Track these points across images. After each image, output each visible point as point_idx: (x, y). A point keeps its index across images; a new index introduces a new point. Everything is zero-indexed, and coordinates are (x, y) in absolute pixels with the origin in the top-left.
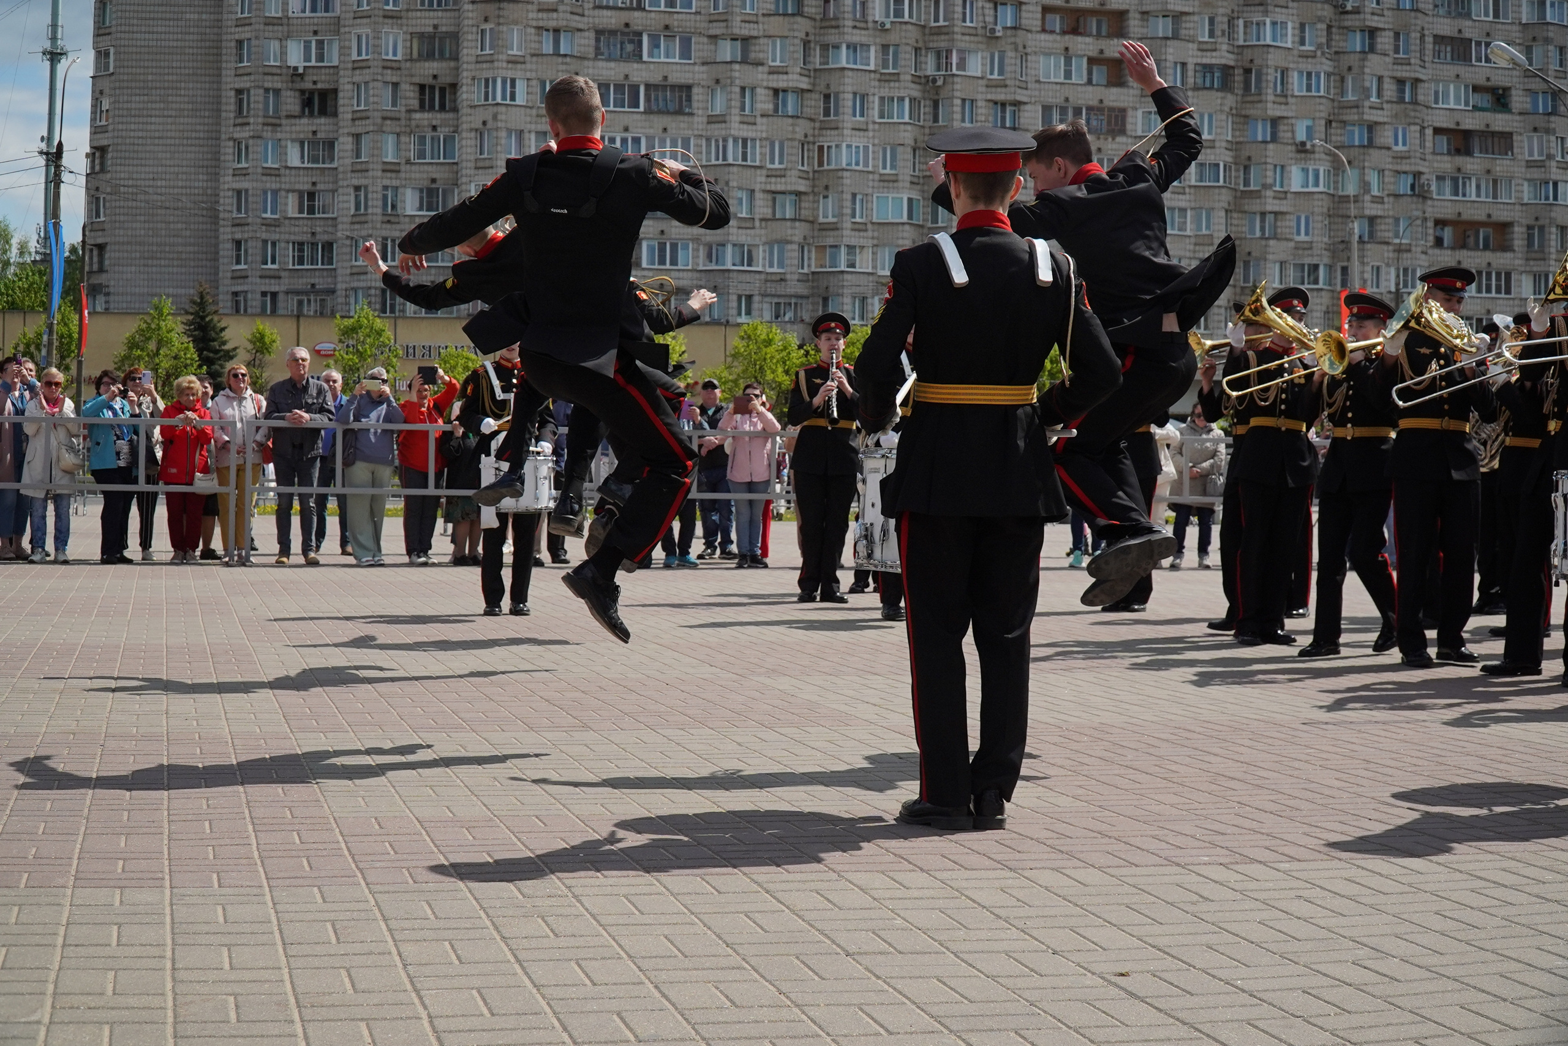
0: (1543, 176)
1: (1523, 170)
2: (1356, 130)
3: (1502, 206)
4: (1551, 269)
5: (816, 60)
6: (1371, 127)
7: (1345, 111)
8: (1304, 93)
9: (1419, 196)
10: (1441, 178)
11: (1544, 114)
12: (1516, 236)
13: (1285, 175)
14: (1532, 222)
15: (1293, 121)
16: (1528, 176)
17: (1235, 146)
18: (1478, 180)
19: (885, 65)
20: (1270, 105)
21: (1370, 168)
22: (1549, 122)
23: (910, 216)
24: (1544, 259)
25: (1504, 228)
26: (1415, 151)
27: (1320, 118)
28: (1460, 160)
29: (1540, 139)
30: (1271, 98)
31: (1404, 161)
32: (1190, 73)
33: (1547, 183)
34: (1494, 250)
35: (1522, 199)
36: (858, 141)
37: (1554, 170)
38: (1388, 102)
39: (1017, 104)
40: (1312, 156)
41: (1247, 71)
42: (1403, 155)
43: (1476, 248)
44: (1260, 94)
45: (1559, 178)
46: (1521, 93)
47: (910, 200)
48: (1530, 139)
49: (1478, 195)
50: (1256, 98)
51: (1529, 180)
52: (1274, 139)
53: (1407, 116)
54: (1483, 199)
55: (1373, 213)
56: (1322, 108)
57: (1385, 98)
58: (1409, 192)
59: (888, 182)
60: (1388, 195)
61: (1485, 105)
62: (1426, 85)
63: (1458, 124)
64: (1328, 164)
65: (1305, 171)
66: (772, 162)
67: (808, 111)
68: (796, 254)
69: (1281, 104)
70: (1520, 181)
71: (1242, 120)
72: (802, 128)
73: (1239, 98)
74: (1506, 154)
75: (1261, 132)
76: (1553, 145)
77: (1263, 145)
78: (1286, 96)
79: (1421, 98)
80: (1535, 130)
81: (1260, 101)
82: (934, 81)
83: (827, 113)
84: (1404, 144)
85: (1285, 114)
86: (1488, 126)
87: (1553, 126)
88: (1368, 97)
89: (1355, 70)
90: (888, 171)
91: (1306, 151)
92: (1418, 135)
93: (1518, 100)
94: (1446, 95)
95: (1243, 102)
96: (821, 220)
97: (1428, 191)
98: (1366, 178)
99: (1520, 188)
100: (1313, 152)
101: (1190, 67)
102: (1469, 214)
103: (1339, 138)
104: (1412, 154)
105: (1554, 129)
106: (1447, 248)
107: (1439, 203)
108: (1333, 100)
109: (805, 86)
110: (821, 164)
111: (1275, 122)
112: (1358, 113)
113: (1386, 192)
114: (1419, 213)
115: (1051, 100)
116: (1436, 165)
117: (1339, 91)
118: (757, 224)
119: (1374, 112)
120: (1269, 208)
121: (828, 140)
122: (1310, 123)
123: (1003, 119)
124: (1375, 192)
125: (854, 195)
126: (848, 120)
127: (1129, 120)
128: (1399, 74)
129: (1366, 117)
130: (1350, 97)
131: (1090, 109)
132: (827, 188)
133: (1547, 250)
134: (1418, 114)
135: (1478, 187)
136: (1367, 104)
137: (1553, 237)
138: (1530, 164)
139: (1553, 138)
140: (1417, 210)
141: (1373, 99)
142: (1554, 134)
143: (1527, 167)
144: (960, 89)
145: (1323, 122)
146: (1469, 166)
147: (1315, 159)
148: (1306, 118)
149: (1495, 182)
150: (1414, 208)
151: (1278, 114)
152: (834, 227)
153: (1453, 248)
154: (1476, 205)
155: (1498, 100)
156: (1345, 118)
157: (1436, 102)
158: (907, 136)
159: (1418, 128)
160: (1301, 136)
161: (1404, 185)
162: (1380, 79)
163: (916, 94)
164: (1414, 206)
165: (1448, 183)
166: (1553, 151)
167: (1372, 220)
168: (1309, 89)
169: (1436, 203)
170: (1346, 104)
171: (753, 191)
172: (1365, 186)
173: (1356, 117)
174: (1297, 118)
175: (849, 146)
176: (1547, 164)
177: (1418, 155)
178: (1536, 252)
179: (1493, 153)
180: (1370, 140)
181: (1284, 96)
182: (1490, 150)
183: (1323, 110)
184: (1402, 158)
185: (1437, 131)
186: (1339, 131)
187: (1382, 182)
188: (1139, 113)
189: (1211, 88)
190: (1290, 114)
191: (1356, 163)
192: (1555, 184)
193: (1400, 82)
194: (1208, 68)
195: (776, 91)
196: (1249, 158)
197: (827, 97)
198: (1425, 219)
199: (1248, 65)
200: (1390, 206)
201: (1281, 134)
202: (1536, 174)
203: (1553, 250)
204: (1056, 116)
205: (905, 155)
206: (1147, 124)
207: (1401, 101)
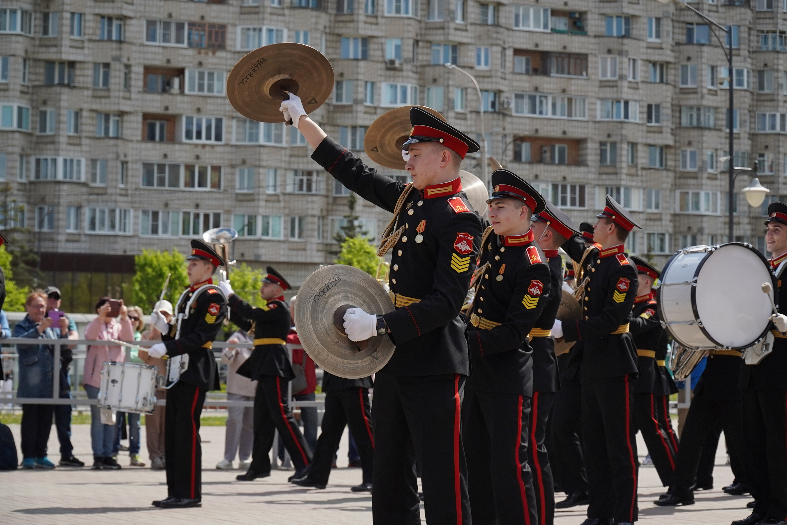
0: (615, 96)
1: (597, 89)
2: (441, 49)
3: (576, 124)
4: (623, 183)
6: (456, 47)
7: (431, 32)
8: (393, 14)
9: (499, 113)
10: (519, 96)
11: (618, 37)
12: (589, 151)
13: (375, 91)
14: (604, 138)
15: (383, 40)
16: (601, 95)
18: (554, 99)
20: (361, 25)
21: (454, 86)
22: (622, 44)
23: (20, 125)
24: (616, 174)
25: (578, 144)
26: (497, 71)
27: (408, 38)
28: (538, 80)
29: (614, 61)
30: (362, 18)
31: (486, 80)
33: (618, 102)
34: (569, 165)
35: (595, 117)
37: (625, 90)
38: (472, 24)
39: (123, 18)
40: (400, 74)
42: (485, 74)
43: (552, 162)
44: (352, 14)
45: (629, 97)
46: (596, 17)
47: (20, 109)
48: (604, 60)
49: (554, 113)
50: (347, 18)
51: (602, 99)
52: (365, 56)
53: (489, 37)
54: (558, 117)
56: (410, 28)
57: (470, 21)
58: (490, 109)
60: (471, 112)
61: (562, 28)
62: (507, 9)
63: (537, 45)
64: (415, 81)
65: (394, 87)
69: (371, 24)
70: (593, 100)
71: (335, 38)
73: (332, 18)
74: (581, 74)
75: (353, 50)
76: (625, 66)
77: (354, 63)
78: (376, 17)
79: (502, 21)
80: (609, 51)
81: (352, 21)
84: (486, 64)
85: (375, 34)
86: (565, 47)
87: (625, 48)
88: (453, 19)
91: (395, 69)
92: (499, 55)
93: (594, 23)
94: (526, 17)
95: (336, 22)
97: (508, 109)
98: (451, 96)
99: (592, 107)
100: (401, 70)
102: (547, 131)
103: (425, 58)
104: (493, 73)
105: (627, 51)
106: (526, 163)
107: (518, 120)
108: (420, 22)
111: (366, 41)
112: (444, 34)
113: (469, 109)
114: (500, 130)
115: (154, 16)
116: (515, 84)
117: (425, 13)
119: (459, 33)
120: (360, 122)
122: (398, 42)
123: (110, 32)
124: (459, 109)
127: (229, 36)
129: (451, 38)
130: (436, 19)
131: (192, 25)
133: (618, 165)
134: (499, 36)
135: (554, 105)
136: (452, 25)
137: (624, 153)
138: (603, 84)
139: (625, 60)
140: (498, 126)
141: (459, 21)
142: (627, 55)
143: (600, 86)
145: (411, 42)
146: (546, 86)
147: (403, 77)
148: (395, 37)
149: (570, 100)
150: (495, 125)
151: (369, 33)
153: (531, 163)
154: (552, 122)
155: (575, 23)
156: (431, 38)
157: (517, 24)
158: (19, 47)
159: (499, 49)
160: (390, 54)
161: (485, 103)
162: (465, 2)
163: (27, 7)
164: (495, 123)
165: (526, 101)
166: (625, 72)
168: (398, 10)
169: (515, 120)
170: (432, 26)
172: (449, 103)
173: (442, 38)
174: (386, 37)
176: (619, 83)
177: (499, 74)
178: (608, 167)
179: (569, 73)
180: (455, 58)
181: (374, 16)
182: (566, 70)
183: (412, 30)
184: (484, 77)
185: (517, 52)
186: (425, 51)
187: (464, 100)
188: (239, 30)
189: (307, 7)
190: (380, 34)
191: (441, 81)
192: (626, 103)
193: (484, 5)
196: (342, 75)
198: (505, 136)
200: (473, 122)
201: (371, 53)
202: (609, 93)
203: (624, 165)
204: (159, 31)
205: (16, 65)
206: (246, 40)
207: (484, 23)
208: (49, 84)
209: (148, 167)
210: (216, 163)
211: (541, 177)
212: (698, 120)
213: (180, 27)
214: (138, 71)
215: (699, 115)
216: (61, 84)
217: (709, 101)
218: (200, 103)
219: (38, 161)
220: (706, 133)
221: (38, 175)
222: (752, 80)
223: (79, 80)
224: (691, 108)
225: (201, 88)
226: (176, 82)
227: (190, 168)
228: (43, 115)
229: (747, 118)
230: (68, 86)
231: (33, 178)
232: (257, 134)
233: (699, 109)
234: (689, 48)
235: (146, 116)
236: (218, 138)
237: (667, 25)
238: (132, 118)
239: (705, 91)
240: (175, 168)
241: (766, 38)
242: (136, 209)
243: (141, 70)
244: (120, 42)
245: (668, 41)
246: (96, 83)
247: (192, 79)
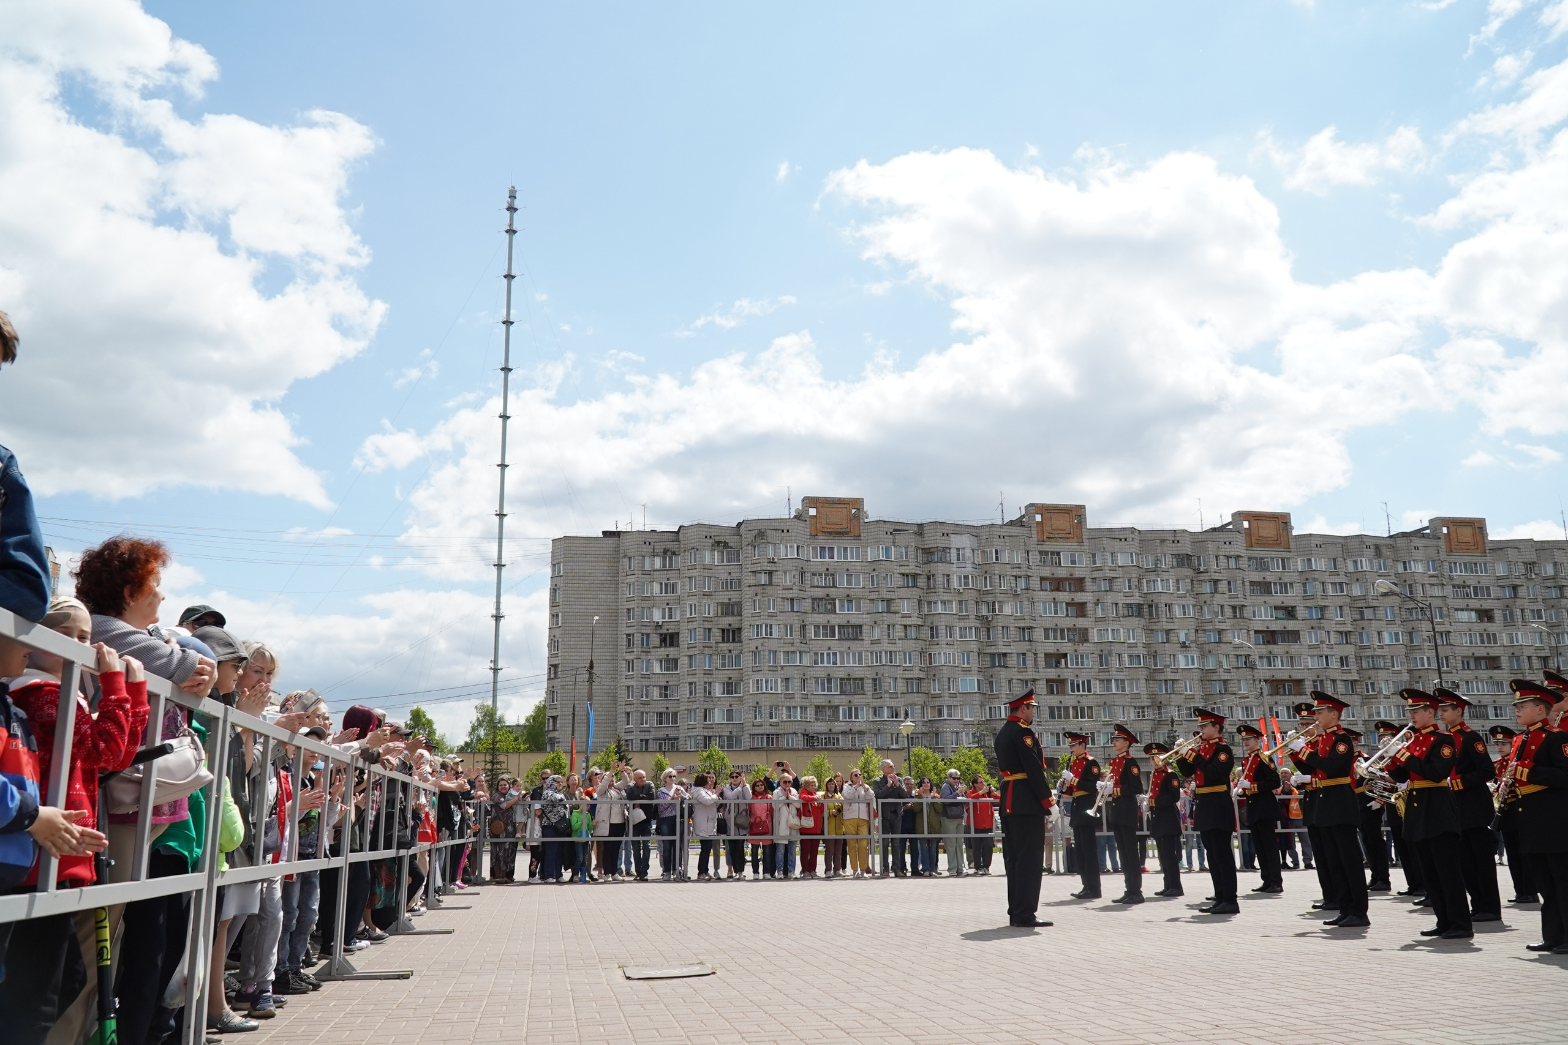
0: (1319, 653)
1: (1307, 650)
2: (1212, 634)
3: (1297, 671)
5: (925, 610)
6: (1220, 632)
7: (1205, 624)
8: (1182, 616)
9: (1250, 668)
11: (1317, 619)
13: (1176, 660)
15: (1178, 631)
16: (1310, 654)
17: (1147, 646)
18: (1282, 657)
19: (961, 610)
20: (1164, 623)
21: (1221, 654)
22: (1320, 623)
23: (979, 689)
25: (1299, 682)
27: (1192, 629)
28: (1271, 647)
29: (1316, 633)
30: (1164, 619)
31: (1240, 649)
32: (1121, 609)
33: (1322, 657)
35: (1308, 666)
36: (949, 650)
37: (1325, 649)
38: (1228, 618)
39: (1031, 628)
40: (1189, 649)
41: (1150, 606)
42: (1239, 646)
43: (1285, 694)
44: (1158, 618)
45: (1328, 653)
46: (1302, 609)
47: (978, 680)
48: (1310, 633)
49: (1283, 665)
50: (1156, 620)
51: (1311, 656)
52: (1168, 641)
53: (1239, 625)
54: (1285, 668)
55: (1226, 678)
56: (1192, 623)
57: (1226, 617)
58: (1244, 666)
59: (967, 671)
60: (1233, 668)
61: (1282, 616)
62: (1248, 608)
63: (1268, 628)
64: (1198, 653)
65: (1186, 657)
66: (905, 663)
67: (922, 636)
68: (920, 711)
69: (1170, 622)
70: (1306, 657)
71: (1150, 632)
72: (920, 645)
73: (1147, 621)
74: (1297, 642)
75: (1161, 637)
76: (1323, 635)
77: (1162, 645)
79: (1246, 615)
80: (1312, 628)
81: (1159, 622)
82: (987, 618)
83: (932, 637)
84: (1239, 640)
85: (1173, 628)
86: (1285, 628)
87: (1322, 625)
88: (1217, 616)
89: (1208, 602)
90: (966, 665)
91: (1186, 647)
92: (1246, 635)
93: (1301, 613)
94: (1260, 612)
95: (1150, 623)
96: (932, 692)
97: (1255, 665)
98: (1220, 660)
99: (1306, 660)
100: (1190, 647)
101: (1120, 605)
102: (1279, 676)
103: (1203, 639)
104: (1244, 645)
105: (1323, 627)
106: (1269, 695)
107: (1261, 671)
108: (1198, 619)
109: (920, 623)
110: (930, 663)
111: (1168, 632)
112: (1212, 625)
113: (1231, 667)
114: (1251, 677)
115: (1048, 626)
116: (1257, 650)
117: (1200, 614)
118: (899, 695)
119: (1221, 624)
120: (1169, 678)
121: (934, 650)
122: (1186, 632)
123: (1024, 636)
124: (1225, 667)
125: (949, 679)
126: (943, 639)
127: (1090, 634)
128: (1232, 603)
129: (1216, 627)
130: (1207, 617)
131: (1069, 629)
132: (934, 675)
134: (1245, 624)
135: (1282, 661)
136: (1217, 620)
138: (1311, 647)
139: (1323, 632)
140: (1249, 675)
141: (1220, 617)
142: (1323, 630)
143: (1309, 649)
144: (1000, 622)
145: (1194, 631)
146: (1276, 650)
147: (1191, 651)
148: (1184, 629)
149: (1291, 657)
150: (1246, 673)
151: (1169, 628)
152: (939, 696)
153: (1272, 695)
154: (1282, 671)
155: (1290, 613)
156: (1205, 628)
157: (1255, 617)
158: (974, 647)
159: (1246, 631)
160: (1182, 638)
161: (1241, 662)
162: (1222, 606)
163: (979, 625)
165: (1265, 659)
166: (1323, 639)
167: (1225, 681)
168: (1184, 614)
169: (1259, 671)
170: (1205, 621)
171: (896, 678)
172: (1221, 665)
173: (1211, 627)
174: (1179, 629)
175: (945, 653)
176: (1321, 646)
177: (1247, 646)
179: (1289, 642)
180: (1220, 638)
181: (1171, 618)
182: (1287, 641)
183: (1192, 625)
184: (1238, 648)
185: (1256, 632)
186: (1202, 635)
187: (1229, 662)
188: (1095, 630)
189: (1132, 616)
190: (1175, 628)
191: (1213, 652)
192: (1327, 657)
193: (1234, 607)
194: (1129, 606)
195: (905, 626)
196: (1156, 652)
197: (932, 628)
198: (1254, 680)
199: (1150, 603)
200: (1235, 674)
201: (1171, 639)
202: (1315, 652)
204: (1051, 634)
205: (974, 657)
206: (1100, 636)
207: (1235, 617)
208: (994, 666)
209: (1051, 709)
210: (1090, 704)
211: (1279, 703)
212: (1373, 664)
213: (1062, 631)
214: (1041, 656)
215: (1373, 661)
216: (1000, 666)
217: (1379, 652)
218: (1077, 672)
219: (990, 708)
220: (1380, 671)
221: (991, 717)
222: (1405, 638)
223: (1010, 664)
224: (1368, 657)
225: (1077, 664)
226: (1063, 661)
227: (1075, 708)
228: (991, 683)
229: (1405, 660)
230: (1004, 666)
231: (988, 718)
232: (1111, 687)
233: (1373, 658)
234: (1363, 622)
235: (1048, 681)
236: (1089, 691)
237: (1346, 610)
238: (1040, 682)
239: (1375, 646)
240: (1067, 708)
241: (1411, 612)
242: (1046, 732)
243: (1043, 656)
244: (1030, 641)
245: (1348, 619)
246: (1019, 664)
247: (1072, 659)
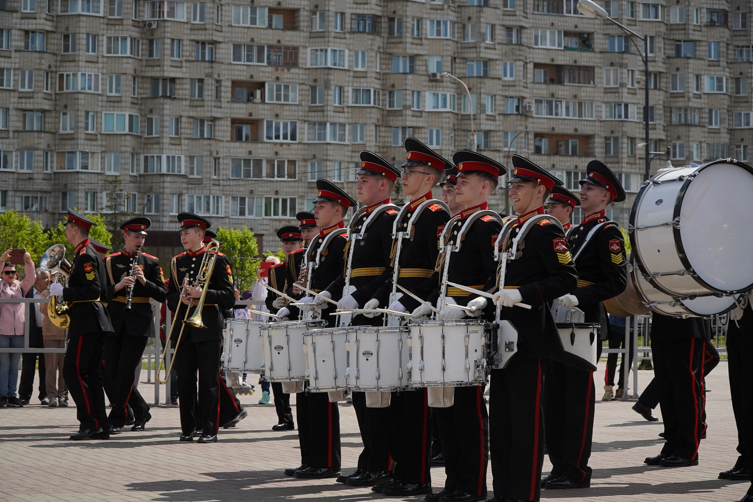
0: (617, 100)
1: (602, 95)
2: (475, 64)
3: (585, 123)
4: (624, 170)
5: (58, 9)
6: (486, 63)
7: (466, 50)
8: (435, 37)
9: (522, 115)
10: (539, 102)
11: (619, 53)
12: (596, 145)
13: (421, 98)
14: (608, 134)
15: (427, 58)
16: (606, 100)
17: (382, 76)
18: (567, 103)
19: (112, 12)
20: (408, 45)
21: (484, 93)
22: (622, 58)
23: (131, 129)
24: (618, 163)
25: (587, 139)
26: (519, 81)
27: (447, 56)
28: (554, 88)
29: (616, 72)
30: (409, 40)
31: (511, 88)
32: (348, 21)
33: (620, 105)
34: (580, 156)
35: (601, 117)
36: (91, 71)
37: (625, 95)
38: (499, 44)
39: (214, 43)
40: (441, 84)
41: (391, 20)
42: (510, 83)
43: (566, 154)
44: (401, 37)
45: (629, 101)
46: (601, 37)
47: (131, 116)
48: (608, 71)
49: (568, 114)
50: (398, 40)
51: (606, 103)
52: (412, 71)
53: (513, 54)
54: (571, 117)
55: (488, 128)
56: (448, 48)
57: (497, 41)
58: (515, 112)
59: (115, 102)
60: (499, 114)
61: (574, 46)
62: (528, 31)
63: (553, 60)
64: (453, 90)
65: (436, 95)
66: (23, 86)
67: (52, 48)
68: (41, 159)
69: (417, 44)
70: (600, 104)
71: (387, 56)
72: (47, 61)
73: (385, 40)
74: (589, 83)
75: (402, 66)
76: (625, 76)
77: (404, 76)
78: (421, 39)
79: (524, 41)
80: (612, 64)
81: (401, 43)
82: (150, 25)
83: (66, 49)
84: (511, 75)
85: (420, 52)
86: (575, 61)
87: (625, 61)
88: (484, 40)
89: (474, 20)
90: (114, 94)
91: (436, 81)
92: (522, 68)
93: (599, 42)
94: (544, 38)
95: (388, 43)
96: (61, 131)
97: (530, 111)
98: (483, 101)
99: (599, 109)
100: (442, 82)
101: (348, 16)
102: (562, 128)
103: (462, 71)
104: (517, 83)
105: (627, 64)
106: (544, 155)
107: (538, 120)
108: (457, 42)
109: (49, 28)
110: (61, 88)
111: (413, 58)
112: (476, 52)
113: (497, 112)
114: (523, 128)
115: (239, 40)
116: (535, 91)
117: (462, 35)
118: (11, 135)
119: (489, 51)
120: (409, 124)
121: (67, 70)
122: (439, 59)
123: (203, 54)
124: (489, 112)
125: (87, 113)
126: (83, 54)
127: (301, 56)
128: (507, 23)
129: (482, 55)
130: (470, 40)
131: (270, 47)
132: (66, 107)
133: (620, 156)
134: (522, 53)
135: (567, 108)
136: (483, 45)
137: (625, 146)
138: (607, 91)
139: (625, 71)
140: (521, 125)
141: (488, 41)
142: (626, 67)
143: (605, 93)
144: (170, 31)
145: (449, 59)
146: (560, 93)
147: (443, 87)
148: (436, 55)
149: (580, 104)
150: (519, 124)
151: (415, 52)
152: (71, 138)
153: (548, 155)
154: (566, 122)
155: (584, 42)
156: (466, 56)
157: (536, 44)
158: (129, 67)
159: (522, 63)
160: (433, 69)
161: (511, 107)
162: (493, 26)
163: (136, 35)
164: (518, 123)
165: (544, 105)
166: (625, 81)
167: (487, 133)
168: (439, 33)
169: (535, 120)
170: (467, 45)
171: (8, 109)
172: (481, 108)
173: (475, 55)
174: (429, 55)
175: (83, 75)
176: (620, 90)
177: (522, 84)
178: (612, 157)
179: (579, 83)
180: (485, 72)
181: (419, 39)
182: (577, 80)
183: (450, 49)
184: (509, 86)
185: (537, 65)
186: (461, 66)
187: (494, 104)
188: (309, 51)
189: (364, 32)
190: (424, 52)
191: (474, 90)
192: (626, 106)
193: (509, 29)
194: (361, 17)
195: (27, 32)
196: (393, 86)
197: (66, 37)
198: (527, 133)
199: (392, 15)
200: (501, 123)
201: (417, 68)
202: (612, 98)
203: (625, 156)
204: (244, 53)
205: (127, 82)
206: (315, 58)
207: (510, 43)
208: (155, 96)
209: (236, 161)
210: (291, 157)
211: (557, 166)
212: (686, 118)
213: (261, 49)
214: (227, 85)
215: (686, 115)
216: (164, 96)
217: (694, 103)
218: (278, 110)
219: (146, 158)
220: (693, 129)
221: (146, 170)
222: (730, 85)
223: (179, 93)
224: (680, 109)
225: (278, 98)
226: (258, 93)
227: (270, 162)
228: (150, 120)
229: (726, 116)
230: (170, 97)
231: (142, 172)
232: (325, 134)
233: (686, 110)
234: (678, 60)
235: (234, 121)
236: (293, 138)
237: (659, 43)
238: (222, 122)
239: (691, 95)
240: (258, 162)
241: (741, 52)
242: (226, 196)
243: (229, 84)
244: (212, 62)
245: (660, 56)
246: (192, 95)
247: (271, 90)
